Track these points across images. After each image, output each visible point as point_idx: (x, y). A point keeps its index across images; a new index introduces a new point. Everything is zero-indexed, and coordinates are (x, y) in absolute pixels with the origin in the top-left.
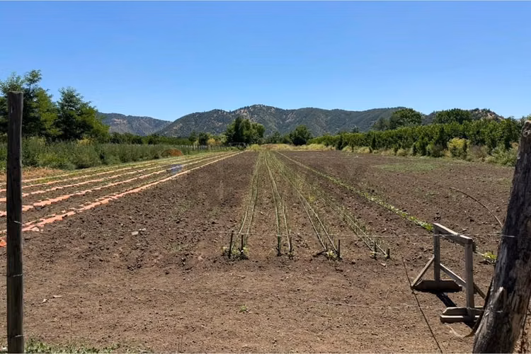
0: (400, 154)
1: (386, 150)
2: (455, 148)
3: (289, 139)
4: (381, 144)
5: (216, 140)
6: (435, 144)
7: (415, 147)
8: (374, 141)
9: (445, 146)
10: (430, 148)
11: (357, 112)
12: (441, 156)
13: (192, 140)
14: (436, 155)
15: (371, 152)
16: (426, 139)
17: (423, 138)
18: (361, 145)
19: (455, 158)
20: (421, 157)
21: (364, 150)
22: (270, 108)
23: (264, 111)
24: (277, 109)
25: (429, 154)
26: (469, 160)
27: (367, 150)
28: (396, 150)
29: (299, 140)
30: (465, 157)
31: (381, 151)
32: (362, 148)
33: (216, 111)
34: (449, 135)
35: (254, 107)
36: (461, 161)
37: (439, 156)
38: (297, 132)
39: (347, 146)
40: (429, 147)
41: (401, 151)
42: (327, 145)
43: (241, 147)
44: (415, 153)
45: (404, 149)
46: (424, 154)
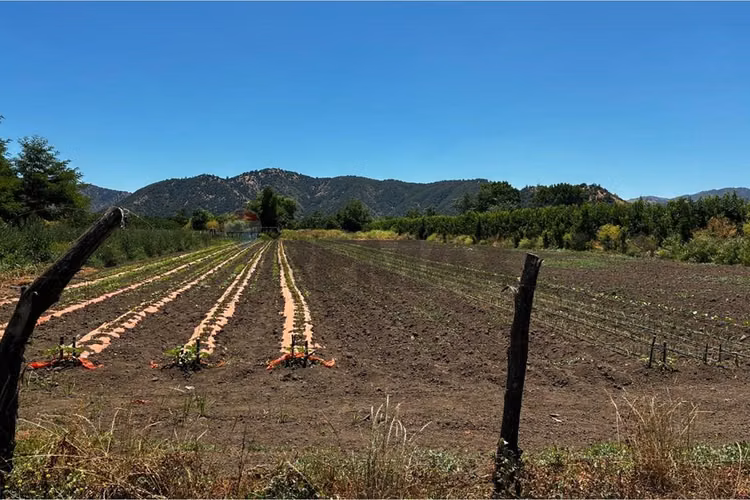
0: (525, 246)
1: (499, 240)
2: (608, 238)
3: (335, 222)
4: (490, 232)
5: (220, 223)
6: (577, 232)
7: (546, 235)
8: (479, 227)
9: (593, 236)
10: (570, 237)
11: (420, 184)
12: (588, 249)
13: (181, 222)
14: (580, 247)
15: (474, 243)
16: (562, 225)
17: (558, 225)
18: (457, 233)
19: (610, 252)
20: (559, 250)
21: (463, 240)
22: (290, 174)
23: (282, 178)
24: (301, 176)
25: (568, 247)
26: (632, 255)
27: (469, 240)
28: (517, 241)
29: (353, 224)
30: (624, 250)
31: (491, 242)
32: (460, 238)
33: (205, 178)
34: (595, 221)
35: (265, 171)
36: (620, 256)
37: (584, 249)
38: (347, 212)
39: (434, 235)
40: (567, 236)
41: (524, 242)
42: (400, 232)
43: (273, 234)
44: (546, 244)
45: (530, 239)
46: (561, 247)
